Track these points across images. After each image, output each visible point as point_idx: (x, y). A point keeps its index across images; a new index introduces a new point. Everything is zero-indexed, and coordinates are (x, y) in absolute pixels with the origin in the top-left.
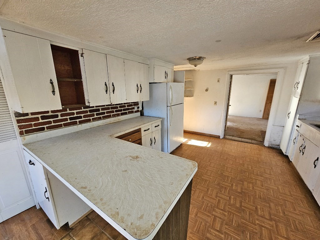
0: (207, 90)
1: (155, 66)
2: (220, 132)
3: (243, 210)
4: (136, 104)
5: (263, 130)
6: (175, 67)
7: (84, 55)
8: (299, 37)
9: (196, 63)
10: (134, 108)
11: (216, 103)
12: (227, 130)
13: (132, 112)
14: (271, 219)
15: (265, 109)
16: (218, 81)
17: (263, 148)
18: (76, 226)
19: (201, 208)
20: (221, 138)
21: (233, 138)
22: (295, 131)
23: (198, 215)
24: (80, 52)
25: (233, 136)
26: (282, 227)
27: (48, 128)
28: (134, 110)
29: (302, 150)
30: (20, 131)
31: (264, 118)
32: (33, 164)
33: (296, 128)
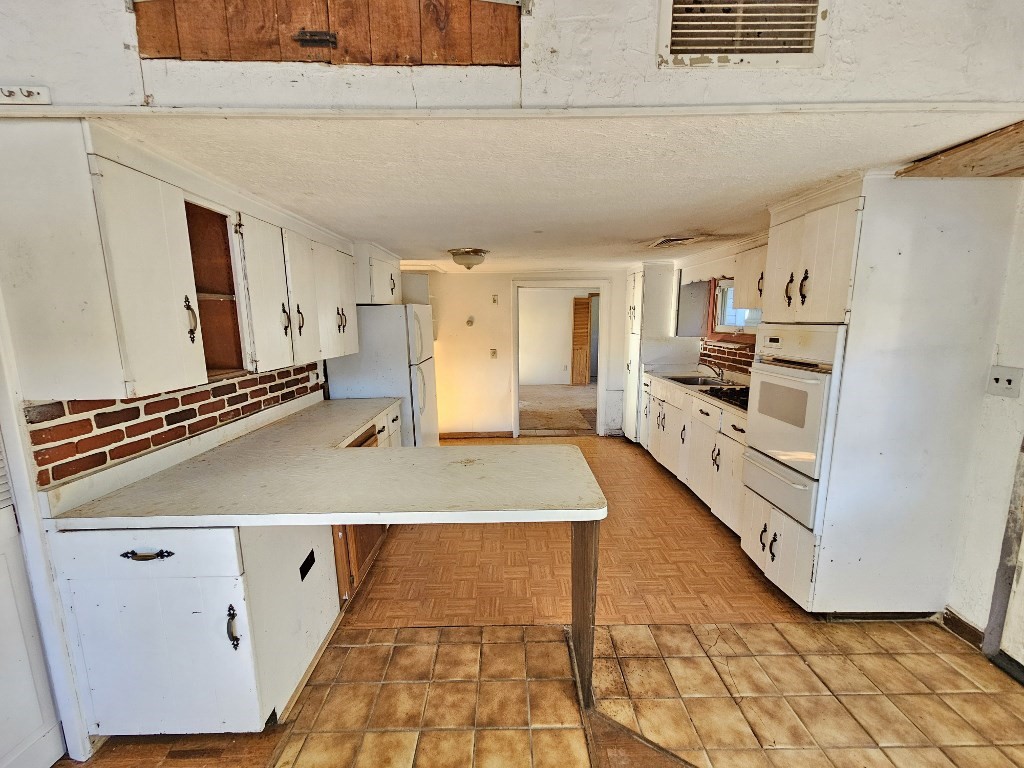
0: (470, 322)
1: (374, 262)
2: (511, 424)
3: (616, 540)
4: (313, 366)
5: (587, 407)
6: (402, 262)
7: (243, 230)
8: (641, 241)
9: (470, 262)
10: (308, 376)
11: (494, 352)
12: (523, 415)
13: (303, 391)
14: (655, 537)
15: (573, 363)
16: (494, 301)
17: (597, 439)
18: (297, 711)
19: (554, 563)
20: (515, 436)
21: (538, 432)
22: (644, 394)
23: (556, 573)
24: (232, 221)
25: (536, 429)
26: (669, 539)
27: (115, 454)
28: (309, 385)
29: (662, 422)
30: (41, 473)
31: (574, 384)
32: (161, 555)
33: (644, 388)
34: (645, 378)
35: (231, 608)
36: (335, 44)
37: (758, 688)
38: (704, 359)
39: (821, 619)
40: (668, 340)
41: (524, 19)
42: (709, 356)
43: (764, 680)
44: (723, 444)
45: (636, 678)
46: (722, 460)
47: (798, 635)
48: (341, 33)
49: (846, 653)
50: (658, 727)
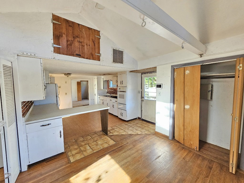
0: (60, 87)
9: (67, 75)
15: (78, 96)
16: (66, 83)
29: (103, 103)
31: (78, 101)
32: (49, 124)
33: (98, 98)
34: (99, 97)
35: (60, 131)
36: (81, 56)
37: (124, 128)
38: (107, 92)
39: (128, 121)
40: (102, 90)
41: (100, 57)
42: (108, 92)
43: (124, 127)
44: (114, 104)
45: (111, 131)
46: (114, 106)
47: (126, 123)
48: (81, 55)
49: (131, 123)
50: (116, 133)
